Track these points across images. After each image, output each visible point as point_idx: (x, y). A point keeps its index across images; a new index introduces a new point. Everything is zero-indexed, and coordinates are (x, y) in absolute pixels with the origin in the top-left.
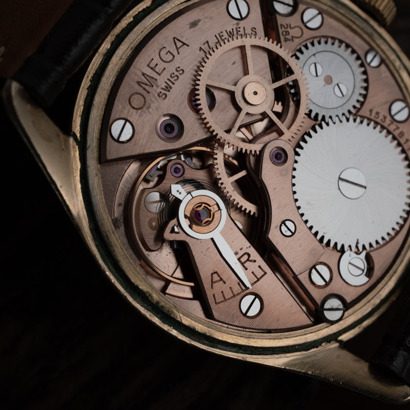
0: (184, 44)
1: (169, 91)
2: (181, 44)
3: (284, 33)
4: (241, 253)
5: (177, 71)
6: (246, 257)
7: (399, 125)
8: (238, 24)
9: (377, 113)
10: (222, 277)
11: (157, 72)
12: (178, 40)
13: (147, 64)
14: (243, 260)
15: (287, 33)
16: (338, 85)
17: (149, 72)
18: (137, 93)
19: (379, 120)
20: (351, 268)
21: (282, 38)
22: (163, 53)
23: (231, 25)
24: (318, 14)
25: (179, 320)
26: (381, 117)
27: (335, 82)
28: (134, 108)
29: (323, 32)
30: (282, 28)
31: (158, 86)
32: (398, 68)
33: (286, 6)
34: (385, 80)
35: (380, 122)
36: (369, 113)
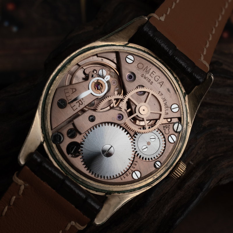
0: (161, 86)
1: (144, 78)
4: (83, 101)
5: (151, 82)
6: (81, 103)
7: (131, 174)
8: (169, 107)
9: (136, 165)
10: (74, 93)
11: (151, 74)
12: (162, 84)
13: (154, 71)
14: (80, 102)
15: (167, 128)
16: (147, 147)
17: (151, 71)
18: (143, 67)
19: (133, 165)
21: (165, 125)
22: (158, 77)
23: (169, 105)
24: (174, 142)
25: (59, 74)
26: (134, 166)
28: (138, 64)
29: (167, 143)
30: (168, 125)
31: (146, 74)
32: (154, 177)
33: (176, 129)
34: (149, 169)
35: (132, 166)
36: (136, 161)
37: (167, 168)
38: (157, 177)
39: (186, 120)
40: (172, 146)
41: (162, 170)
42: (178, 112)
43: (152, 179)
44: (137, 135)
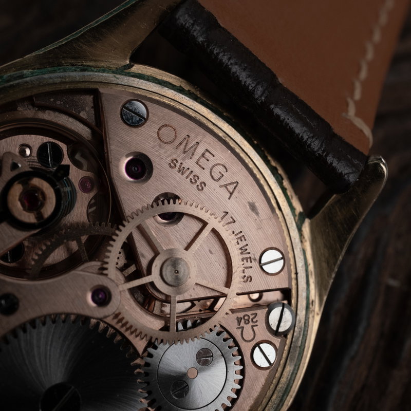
0: (231, 194)
2: (231, 191)
5: (201, 183)
8: (255, 260)
11: (198, 160)
12: (235, 188)
13: (209, 149)
15: (247, 322)
16: (187, 386)
17: (200, 150)
18: (176, 135)
21: (241, 315)
22: (221, 168)
23: (253, 251)
24: (270, 364)
28: (159, 129)
29: (249, 368)
30: (252, 315)
31: (184, 159)
33: (277, 323)
39: (304, 295)
40: (262, 377)
42: (282, 273)
44: (155, 348)
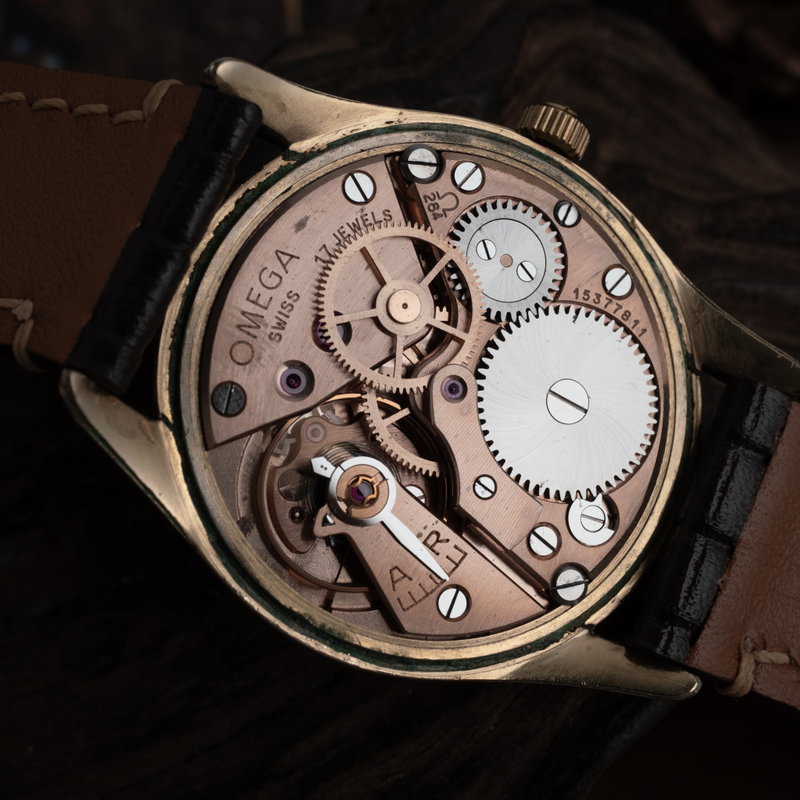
0: (292, 256)
1: (284, 328)
2: (288, 257)
3: (431, 208)
4: (426, 534)
5: (289, 297)
6: (434, 537)
7: (620, 302)
8: (362, 210)
9: (586, 292)
10: (405, 571)
11: (262, 307)
12: (283, 253)
13: (246, 296)
14: (431, 541)
15: (436, 206)
16: (521, 264)
17: (250, 308)
18: (239, 342)
19: (590, 302)
20: (586, 522)
21: (430, 215)
22: (265, 276)
23: (353, 215)
24: (476, 168)
25: (357, 643)
26: (593, 296)
27: (517, 262)
28: (239, 364)
29: (487, 191)
30: (426, 201)
31: (266, 325)
32: (606, 218)
33: (428, 167)
34: (589, 241)
35: (593, 304)
36: (574, 295)
37: (565, 178)
38: (602, 205)
39: (385, 137)
40: (493, 174)
41: (578, 192)
42: (370, 173)
43: (614, 222)
44: (489, 311)
